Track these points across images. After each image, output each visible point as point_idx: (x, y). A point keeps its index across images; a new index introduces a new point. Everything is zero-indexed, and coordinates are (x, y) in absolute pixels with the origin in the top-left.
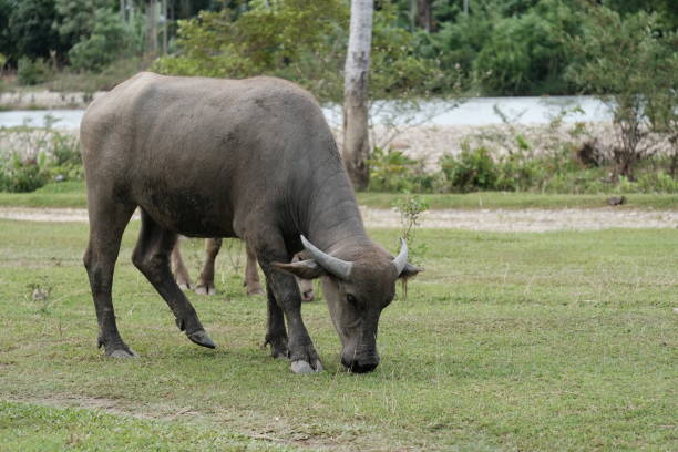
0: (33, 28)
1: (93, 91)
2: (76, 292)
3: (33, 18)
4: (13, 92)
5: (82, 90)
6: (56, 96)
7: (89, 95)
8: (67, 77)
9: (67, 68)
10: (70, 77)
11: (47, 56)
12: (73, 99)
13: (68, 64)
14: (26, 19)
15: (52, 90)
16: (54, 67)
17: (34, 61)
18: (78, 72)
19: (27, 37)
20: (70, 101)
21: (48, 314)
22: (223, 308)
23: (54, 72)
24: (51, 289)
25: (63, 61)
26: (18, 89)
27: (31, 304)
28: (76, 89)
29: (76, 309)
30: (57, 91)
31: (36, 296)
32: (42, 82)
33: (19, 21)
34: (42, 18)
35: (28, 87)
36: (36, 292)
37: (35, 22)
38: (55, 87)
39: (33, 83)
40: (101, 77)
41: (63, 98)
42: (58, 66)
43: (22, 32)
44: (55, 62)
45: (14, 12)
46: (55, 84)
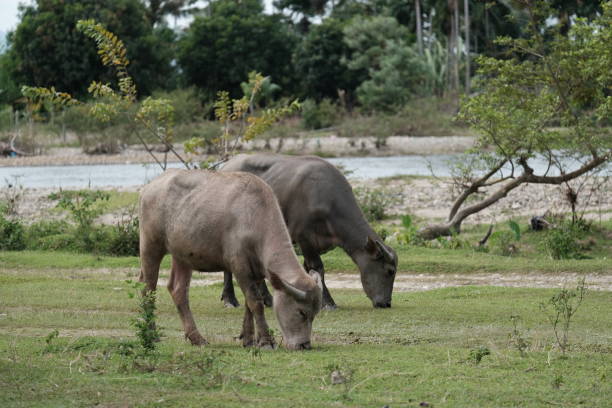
0: (317, 64)
1: (386, 136)
2: (380, 374)
3: (317, 53)
4: (297, 137)
5: (374, 135)
6: (345, 141)
7: (381, 140)
8: (362, 121)
9: (357, 110)
10: (361, 119)
11: (335, 96)
12: (363, 145)
13: (358, 104)
14: (311, 55)
15: (339, 135)
16: (343, 109)
17: (318, 102)
18: (370, 115)
19: (311, 76)
20: (360, 148)
21: (350, 400)
22: (550, 396)
23: (343, 114)
24: (353, 372)
25: (352, 102)
26: (302, 134)
27: (330, 388)
28: (366, 134)
29: (381, 395)
30: (347, 136)
31: (335, 378)
32: (328, 126)
33: (303, 56)
34: (327, 53)
35: (312, 131)
36: (335, 374)
37: (318, 57)
38: (343, 132)
39: (318, 127)
40: (396, 119)
41: (353, 144)
42: (347, 107)
43: (306, 69)
44: (344, 103)
45: (298, 45)
46: (343, 128)
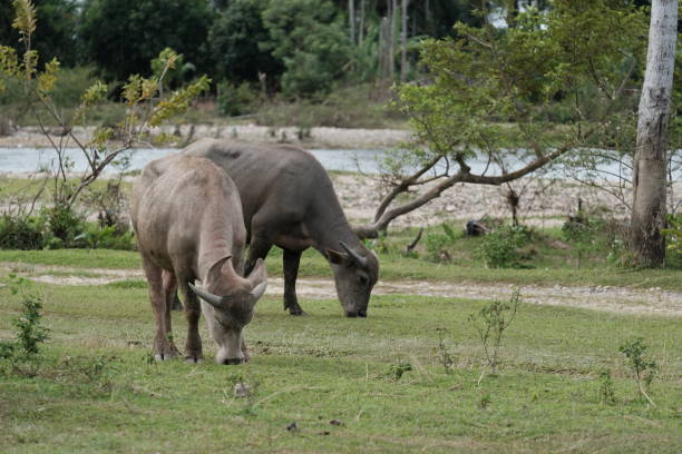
0: (238, 42)
1: (309, 126)
2: (288, 389)
3: (239, 30)
4: (211, 124)
5: (298, 124)
6: (264, 130)
7: (305, 131)
8: (283, 109)
9: (278, 95)
10: (283, 106)
11: (253, 78)
12: (284, 135)
13: (279, 89)
14: (231, 33)
15: (258, 124)
16: (263, 95)
17: (236, 87)
18: (293, 101)
19: (232, 54)
20: (280, 138)
21: (253, 415)
22: (476, 417)
23: (263, 100)
24: (258, 384)
25: (273, 87)
26: (217, 120)
27: (232, 401)
28: (288, 123)
29: (289, 411)
30: (268, 125)
31: (238, 391)
32: (248, 113)
33: (221, 34)
34: (250, 32)
35: (228, 118)
36: (238, 386)
37: (241, 36)
38: (263, 120)
39: (236, 114)
40: (322, 108)
41: (273, 134)
42: (267, 92)
43: (224, 49)
44: (264, 88)
45: (216, 21)
46: (260, 115)
